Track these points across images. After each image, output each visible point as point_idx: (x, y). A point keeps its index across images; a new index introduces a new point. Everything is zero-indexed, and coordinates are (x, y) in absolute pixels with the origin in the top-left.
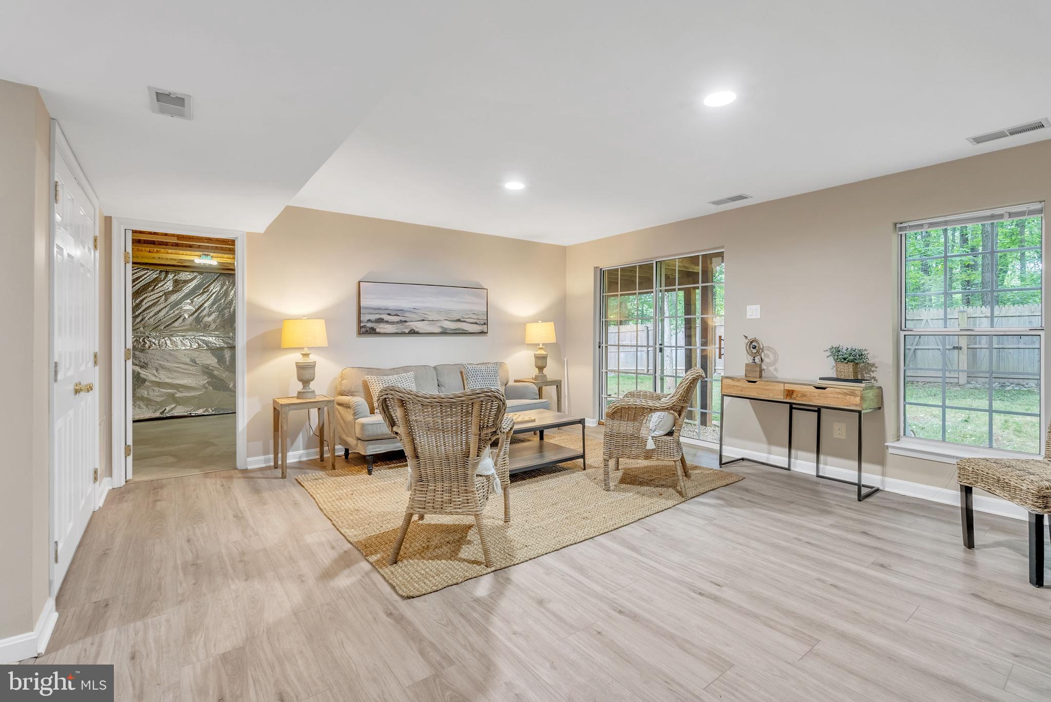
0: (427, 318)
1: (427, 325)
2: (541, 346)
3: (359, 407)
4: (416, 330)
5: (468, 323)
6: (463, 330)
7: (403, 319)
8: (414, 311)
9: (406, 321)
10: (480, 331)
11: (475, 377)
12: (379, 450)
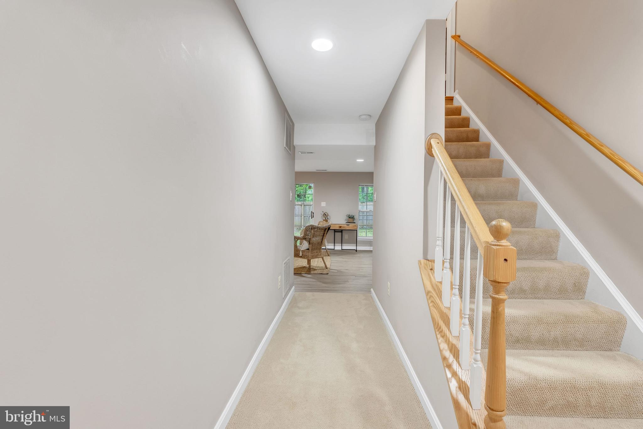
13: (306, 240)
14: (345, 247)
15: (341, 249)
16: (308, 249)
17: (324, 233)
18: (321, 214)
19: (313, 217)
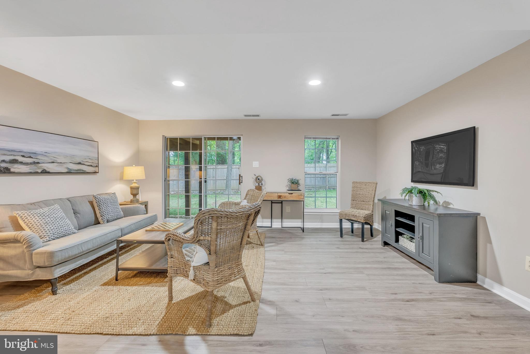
0: (56, 160)
1: (57, 166)
2: (135, 181)
3: (34, 239)
4: (48, 170)
5: (86, 165)
6: (83, 171)
7: (36, 161)
8: (45, 154)
9: (38, 163)
10: (94, 172)
11: (106, 204)
12: (64, 271)
13: (201, 245)
14: (288, 223)
15: (281, 227)
16: (208, 263)
17: (246, 225)
18: (253, 178)
19: (242, 182)
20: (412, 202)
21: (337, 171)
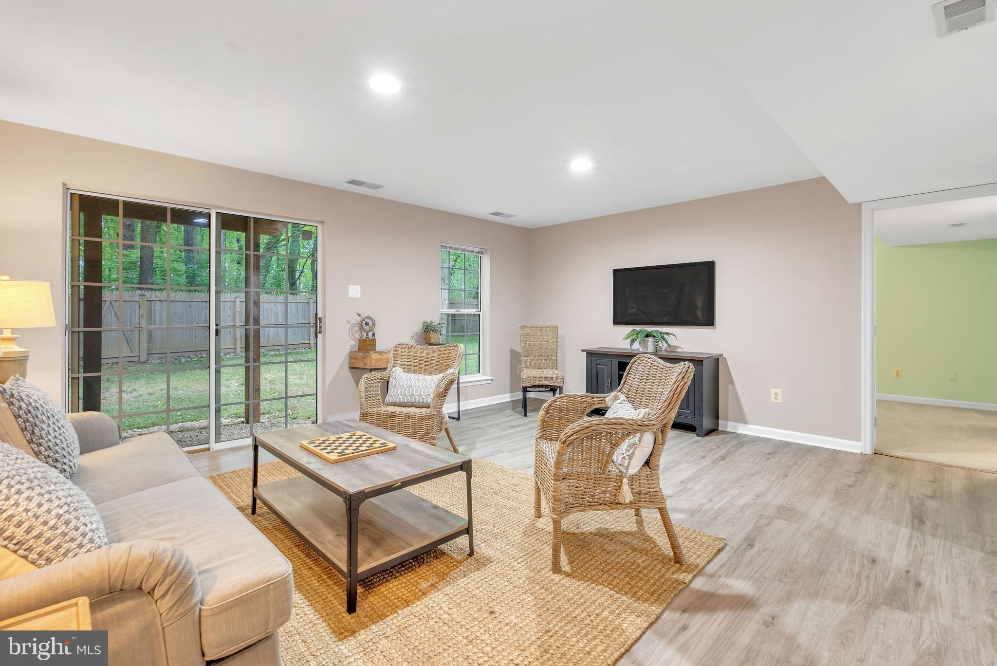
2: (8, 334)
18: (354, 322)
19: (320, 332)
20: (647, 349)
21: (479, 309)
